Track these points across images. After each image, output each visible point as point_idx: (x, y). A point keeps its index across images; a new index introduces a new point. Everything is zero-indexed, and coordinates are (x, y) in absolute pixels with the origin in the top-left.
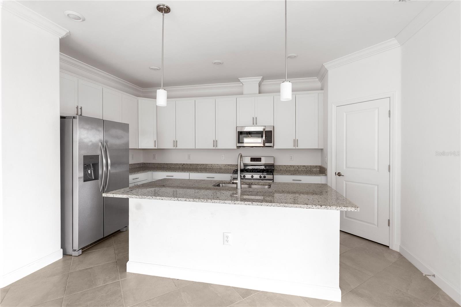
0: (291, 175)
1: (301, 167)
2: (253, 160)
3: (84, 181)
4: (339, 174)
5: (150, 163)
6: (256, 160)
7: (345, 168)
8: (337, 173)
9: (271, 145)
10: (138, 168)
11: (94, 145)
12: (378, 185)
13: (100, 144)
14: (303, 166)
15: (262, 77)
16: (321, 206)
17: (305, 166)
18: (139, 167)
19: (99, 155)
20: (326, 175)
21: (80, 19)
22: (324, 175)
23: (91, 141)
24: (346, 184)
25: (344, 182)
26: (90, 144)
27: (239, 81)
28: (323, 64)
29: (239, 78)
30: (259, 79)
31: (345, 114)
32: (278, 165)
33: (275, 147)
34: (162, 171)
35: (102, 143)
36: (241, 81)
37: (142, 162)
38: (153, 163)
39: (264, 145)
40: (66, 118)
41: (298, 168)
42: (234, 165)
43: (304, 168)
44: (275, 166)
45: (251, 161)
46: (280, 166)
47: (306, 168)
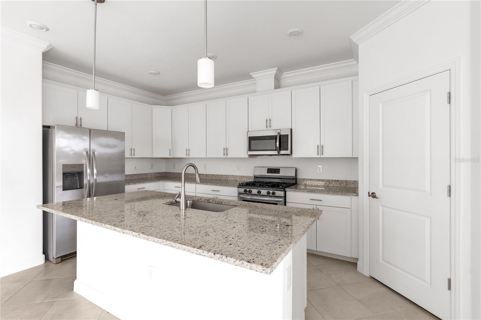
0: (308, 192)
1: (333, 181)
2: (269, 171)
3: (64, 190)
4: (373, 195)
5: (170, 173)
6: (274, 171)
7: (381, 186)
8: (370, 194)
9: (288, 152)
10: (158, 178)
11: (78, 155)
12: (431, 218)
13: (85, 153)
14: (336, 180)
15: (277, 68)
16: (214, 254)
17: (338, 181)
18: (160, 176)
19: (83, 164)
20: (357, 195)
21: (42, 29)
22: (355, 194)
23: (73, 150)
24: (383, 210)
25: (381, 207)
26: (72, 153)
27: (251, 77)
28: (350, 38)
29: (250, 74)
30: (274, 71)
31: (381, 105)
32: (301, 179)
33: (294, 155)
34: (171, 181)
35: (87, 152)
36: (253, 76)
37: (164, 171)
38: (173, 173)
39: (278, 153)
40: (51, 127)
41: (328, 183)
42: (250, 176)
43: (338, 183)
44: (298, 179)
45: (268, 173)
46: (304, 179)
47: (339, 184)
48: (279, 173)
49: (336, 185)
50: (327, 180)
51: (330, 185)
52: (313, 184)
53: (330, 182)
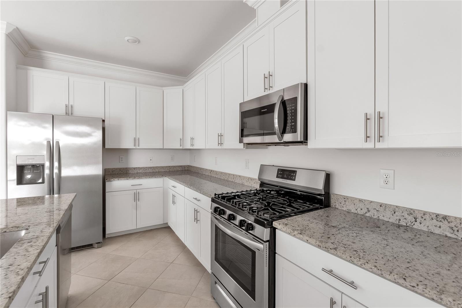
1: (427, 217)
2: (280, 174)
3: (18, 184)
5: (192, 166)
6: (287, 175)
9: (299, 136)
11: (36, 145)
14: (437, 216)
17: (445, 218)
26: (28, 143)
32: (341, 196)
33: (312, 143)
35: (48, 142)
39: (279, 140)
41: (410, 218)
43: (445, 225)
44: (332, 196)
45: (277, 177)
46: (346, 198)
47: (448, 229)
48: (294, 180)
49: (437, 231)
50: (407, 209)
51: (417, 226)
52: (368, 215)
53: (416, 219)
